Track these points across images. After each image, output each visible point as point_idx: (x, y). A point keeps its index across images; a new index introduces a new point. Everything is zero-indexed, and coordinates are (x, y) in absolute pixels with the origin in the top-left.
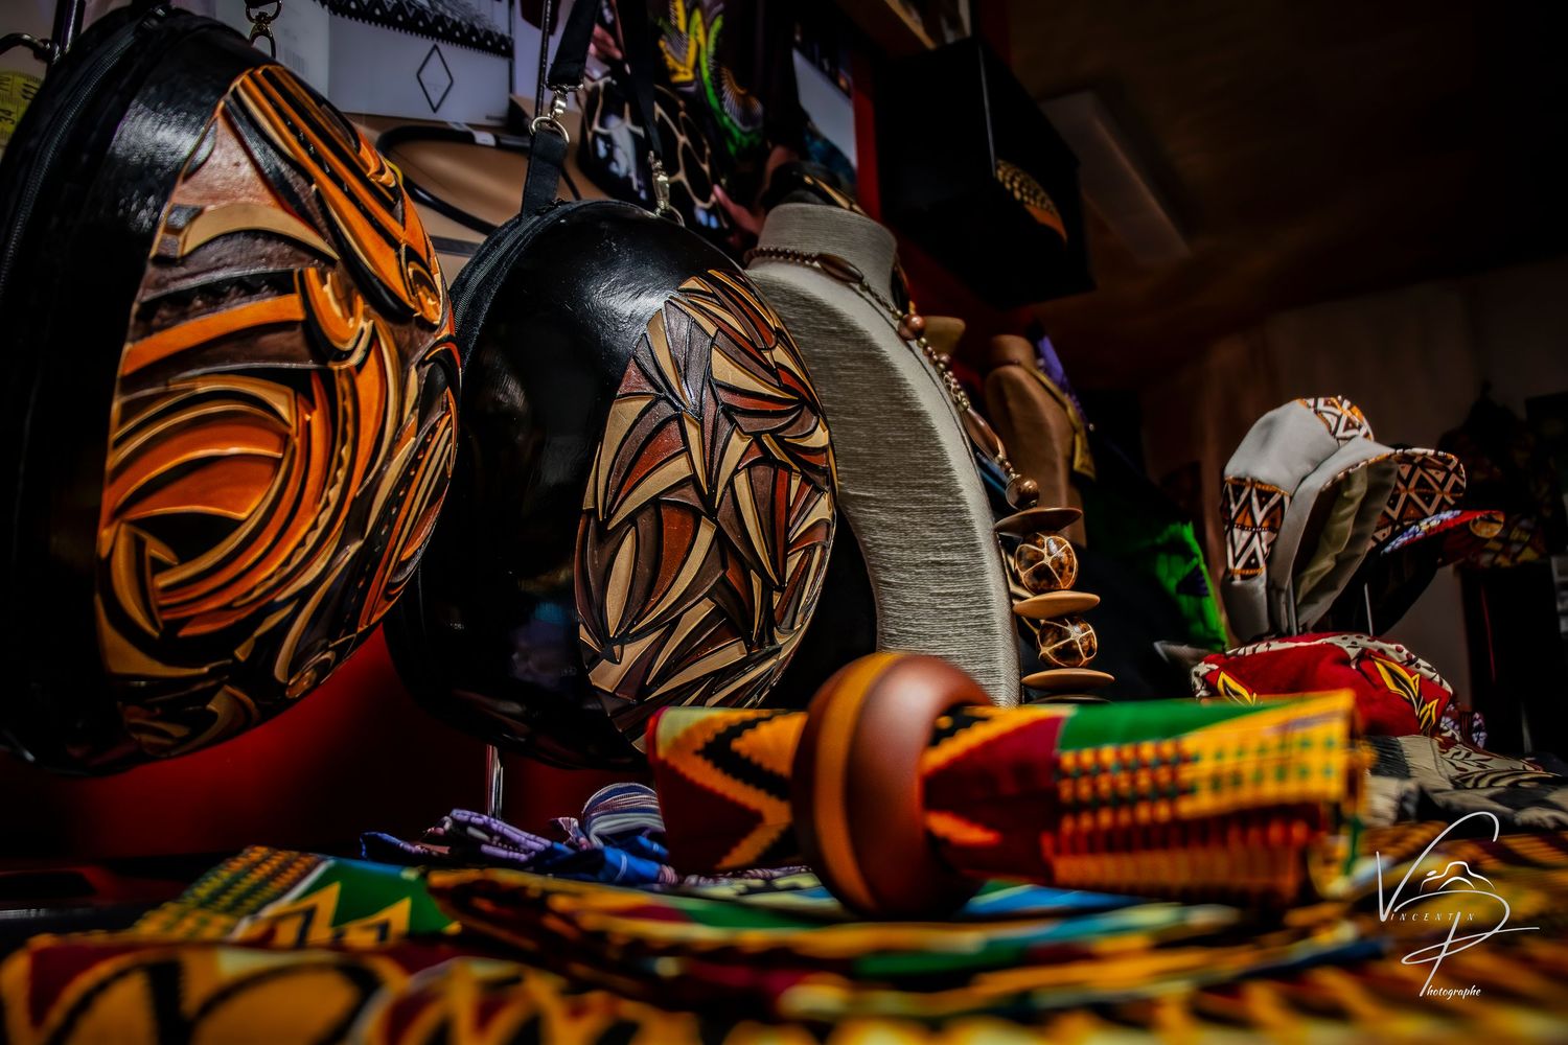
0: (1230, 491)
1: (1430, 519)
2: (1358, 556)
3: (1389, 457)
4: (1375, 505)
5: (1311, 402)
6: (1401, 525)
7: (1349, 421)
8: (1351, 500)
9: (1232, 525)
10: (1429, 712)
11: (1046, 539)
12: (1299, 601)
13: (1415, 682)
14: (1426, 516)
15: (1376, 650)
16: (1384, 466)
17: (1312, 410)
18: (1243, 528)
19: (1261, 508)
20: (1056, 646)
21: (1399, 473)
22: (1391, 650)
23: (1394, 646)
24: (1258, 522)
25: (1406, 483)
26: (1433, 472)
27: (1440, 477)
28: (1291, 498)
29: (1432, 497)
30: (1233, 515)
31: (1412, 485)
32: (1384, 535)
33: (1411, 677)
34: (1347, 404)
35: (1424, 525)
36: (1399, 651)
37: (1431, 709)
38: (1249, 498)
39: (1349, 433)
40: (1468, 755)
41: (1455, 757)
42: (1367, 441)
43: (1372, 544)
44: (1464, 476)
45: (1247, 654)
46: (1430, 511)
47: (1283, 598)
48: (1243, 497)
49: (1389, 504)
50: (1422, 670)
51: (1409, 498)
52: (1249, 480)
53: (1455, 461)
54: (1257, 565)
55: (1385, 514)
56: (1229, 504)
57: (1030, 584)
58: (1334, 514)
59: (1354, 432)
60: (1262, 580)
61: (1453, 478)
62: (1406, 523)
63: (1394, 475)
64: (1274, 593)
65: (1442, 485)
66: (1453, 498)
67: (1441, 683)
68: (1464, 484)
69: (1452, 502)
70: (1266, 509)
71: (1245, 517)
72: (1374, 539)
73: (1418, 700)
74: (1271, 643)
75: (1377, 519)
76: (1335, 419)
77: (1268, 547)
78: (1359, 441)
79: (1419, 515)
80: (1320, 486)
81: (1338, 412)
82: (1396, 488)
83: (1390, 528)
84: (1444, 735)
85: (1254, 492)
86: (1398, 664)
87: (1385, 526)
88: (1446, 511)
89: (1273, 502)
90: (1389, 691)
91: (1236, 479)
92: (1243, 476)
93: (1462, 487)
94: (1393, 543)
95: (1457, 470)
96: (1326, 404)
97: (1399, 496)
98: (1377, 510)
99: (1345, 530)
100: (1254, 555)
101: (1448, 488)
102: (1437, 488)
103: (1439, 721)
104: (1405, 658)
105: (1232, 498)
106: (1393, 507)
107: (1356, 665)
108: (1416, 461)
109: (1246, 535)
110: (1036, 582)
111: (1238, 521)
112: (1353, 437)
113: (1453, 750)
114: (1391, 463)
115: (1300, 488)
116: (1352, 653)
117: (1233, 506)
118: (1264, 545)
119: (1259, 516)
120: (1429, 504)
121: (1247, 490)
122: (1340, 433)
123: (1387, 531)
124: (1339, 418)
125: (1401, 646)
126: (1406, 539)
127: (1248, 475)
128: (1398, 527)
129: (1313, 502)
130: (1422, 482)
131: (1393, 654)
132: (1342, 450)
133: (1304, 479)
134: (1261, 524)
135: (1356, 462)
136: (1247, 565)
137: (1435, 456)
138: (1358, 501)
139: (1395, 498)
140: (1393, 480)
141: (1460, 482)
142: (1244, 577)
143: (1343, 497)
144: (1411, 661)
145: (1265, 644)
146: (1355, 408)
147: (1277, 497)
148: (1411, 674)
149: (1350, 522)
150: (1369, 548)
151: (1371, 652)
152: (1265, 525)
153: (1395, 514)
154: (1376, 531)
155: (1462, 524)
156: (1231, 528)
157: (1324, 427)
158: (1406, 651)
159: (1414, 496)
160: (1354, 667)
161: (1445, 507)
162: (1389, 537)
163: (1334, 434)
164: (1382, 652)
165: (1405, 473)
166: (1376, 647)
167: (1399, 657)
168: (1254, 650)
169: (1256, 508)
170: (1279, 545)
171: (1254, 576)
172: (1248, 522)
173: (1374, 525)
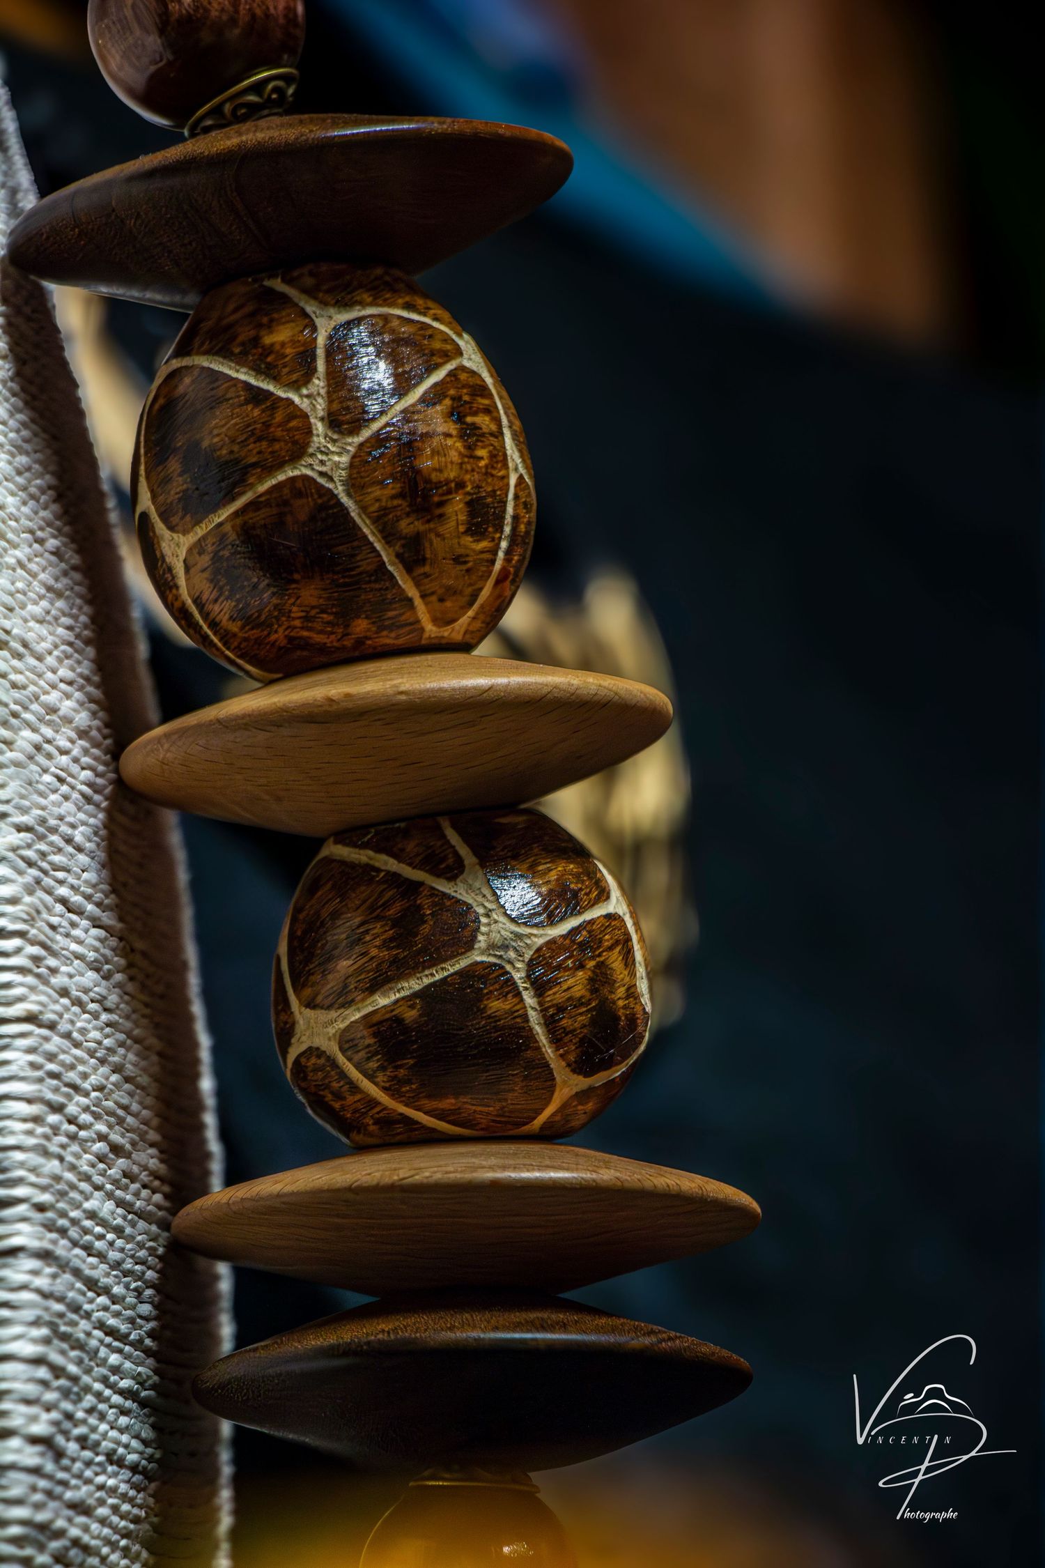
11: (326, 324)
20: (382, 1001)
57: (223, 610)
110: (265, 598)
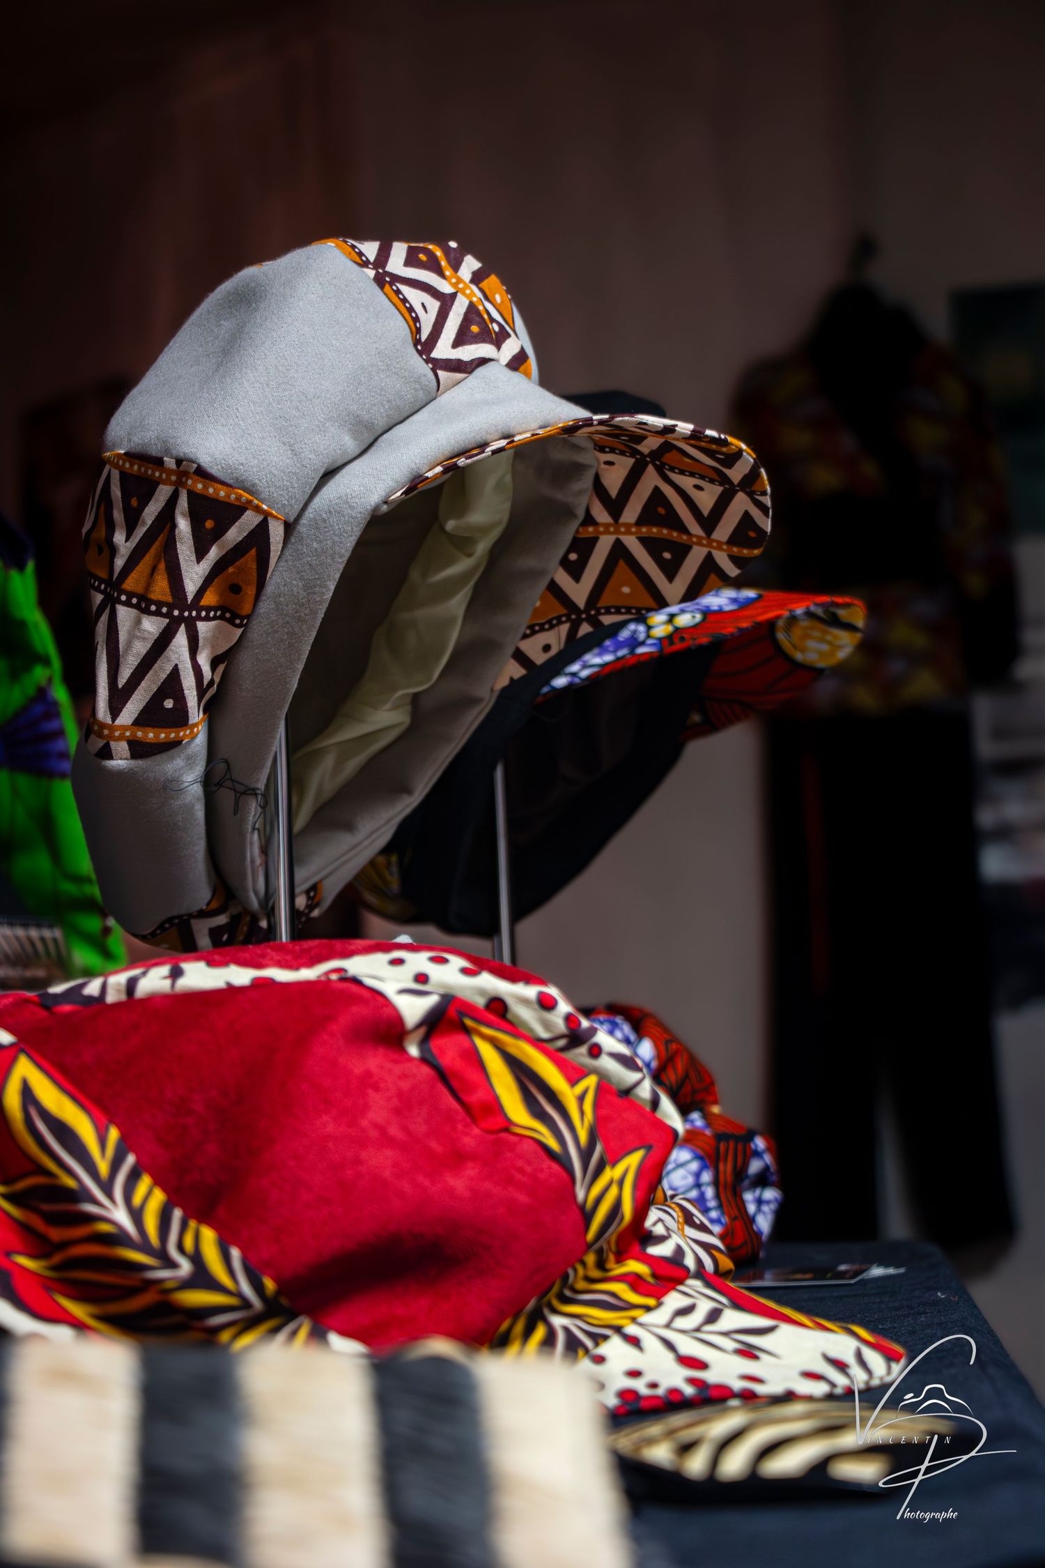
0: (116, 492)
1: (673, 609)
2: (474, 701)
3: (571, 430)
4: (528, 562)
5: (370, 249)
6: (595, 622)
7: (472, 313)
8: (463, 543)
9: (114, 591)
10: (614, 1191)
12: (298, 826)
13: (581, 1099)
14: (661, 603)
15: (480, 1002)
16: (560, 455)
17: (371, 273)
18: (144, 605)
19: (200, 554)
21: (597, 480)
22: (525, 1001)
23: (531, 991)
24: (191, 587)
25: (615, 507)
26: (687, 482)
27: (706, 499)
28: (289, 527)
29: (682, 551)
30: (119, 563)
31: (631, 514)
32: (547, 648)
33: (573, 1082)
34: (470, 264)
35: (659, 624)
36: (546, 1004)
37: (621, 1183)
38: (166, 518)
39: (468, 352)
40: (713, 1316)
41: (681, 1323)
42: (516, 379)
43: (515, 671)
44: (767, 501)
45: (111, 998)
46: (673, 589)
47: (253, 809)
48: (151, 512)
49: (565, 563)
50: (606, 1063)
51: (619, 551)
52: (170, 463)
53: (749, 457)
54: (179, 718)
55: (554, 588)
56: (111, 528)
58: (415, 574)
59: (485, 350)
60: (190, 761)
61: (741, 503)
62: (607, 620)
63: (587, 482)
64: (226, 797)
65: (709, 523)
66: (735, 559)
67: (655, 1103)
68: (768, 526)
69: (733, 571)
70: (214, 554)
71: (154, 569)
72: (520, 656)
73: (586, 1155)
74: (186, 966)
75: (533, 598)
76: (434, 305)
77: (215, 663)
78: (497, 377)
79: (648, 601)
80: (375, 498)
81: (445, 288)
82: (589, 520)
83: (565, 628)
84: (654, 1250)
85: (183, 502)
86: (538, 1043)
87: (552, 625)
88: (717, 589)
89: (234, 535)
90: (507, 1125)
91: (130, 456)
92: (154, 452)
93: (761, 531)
94: (575, 668)
95: (750, 481)
96: (411, 261)
97: (593, 541)
98: (534, 574)
99: (443, 625)
100: (172, 684)
101: (723, 532)
102: (695, 529)
103: (641, 1213)
104: (561, 1026)
105: (118, 515)
106: (576, 572)
107: (423, 1043)
108: (646, 447)
109: (152, 626)
111: (129, 584)
112: (483, 361)
113: (674, 1300)
114: (577, 448)
115: (317, 501)
116: (413, 1009)
117: (119, 538)
118: (204, 660)
119: (194, 574)
120: (671, 572)
121: (164, 492)
122: (443, 350)
123: (556, 638)
124: (446, 302)
125: (552, 991)
126: (609, 658)
127: (167, 452)
128: (585, 629)
129: (349, 543)
130: (656, 509)
131: (527, 1016)
132: (444, 399)
133: (329, 474)
134: (200, 593)
135: (479, 439)
136: (148, 717)
137: (696, 436)
138: (482, 547)
139: (584, 546)
140: (580, 495)
141: (756, 513)
142: (139, 750)
143: (442, 529)
144: (575, 1037)
145: (165, 970)
146: (492, 281)
147: (250, 520)
148: (574, 1075)
149: (457, 604)
150: (503, 682)
151: (465, 1008)
152: (210, 599)
153: (579, 592)
154: (525, 636)
155: (758, 626)
156: (111, 603)
157: (400, 327)
158: (564, 1007)
159: (632, 543)
160: (414, 1051)
161: (713, 577)
162: (560, 653)
163: (425, 347)
164: (498, 1006)
165: (614, 480)
166: (482, 992)
167: (547, 1025)
168: (132, 984)
169: (185, 550)
170: (246, 663)
171: (174, 745)
172: (161, 589)
173: (522, 619)
